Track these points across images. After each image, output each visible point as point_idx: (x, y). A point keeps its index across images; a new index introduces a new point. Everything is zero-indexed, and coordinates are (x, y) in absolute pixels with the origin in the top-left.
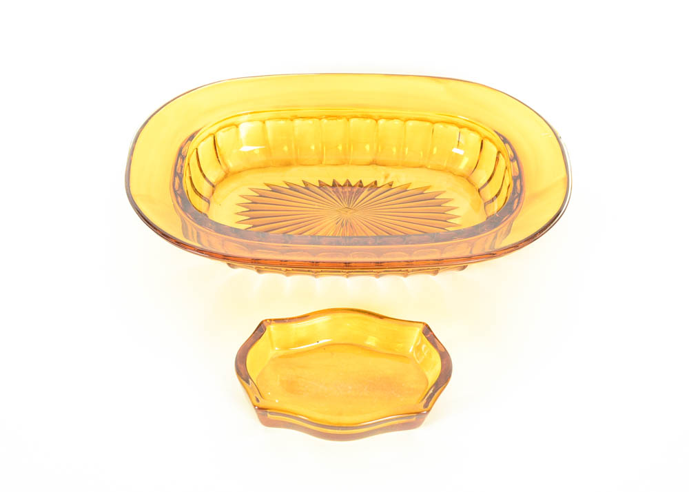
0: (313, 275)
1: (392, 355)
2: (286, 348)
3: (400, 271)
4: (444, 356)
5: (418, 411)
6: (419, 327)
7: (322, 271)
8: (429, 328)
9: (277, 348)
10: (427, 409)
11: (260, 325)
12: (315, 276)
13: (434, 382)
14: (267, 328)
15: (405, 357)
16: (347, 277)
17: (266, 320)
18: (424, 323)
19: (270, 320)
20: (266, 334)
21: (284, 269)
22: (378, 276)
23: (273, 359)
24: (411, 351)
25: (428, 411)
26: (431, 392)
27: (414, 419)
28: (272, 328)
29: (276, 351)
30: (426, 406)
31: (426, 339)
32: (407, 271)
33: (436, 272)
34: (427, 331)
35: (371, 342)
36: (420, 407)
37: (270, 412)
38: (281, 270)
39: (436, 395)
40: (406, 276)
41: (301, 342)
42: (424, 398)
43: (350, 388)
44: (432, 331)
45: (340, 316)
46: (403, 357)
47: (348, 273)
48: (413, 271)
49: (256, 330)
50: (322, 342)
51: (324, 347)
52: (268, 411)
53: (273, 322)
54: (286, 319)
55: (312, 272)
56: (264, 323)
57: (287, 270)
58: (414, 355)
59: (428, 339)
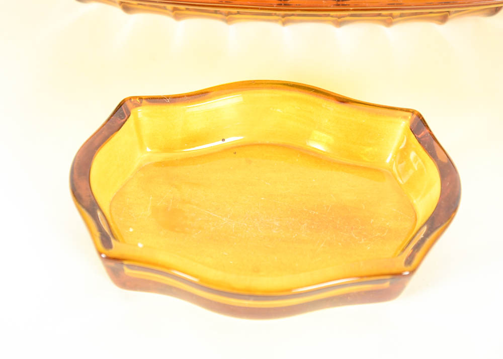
0: (223, 20)
1: (356, 167)
2: (168, 149)
3: (380, 15)
4: (447, 170)
5: (395, 270)
6: (405, 118)
7: (238, 13)
8: (423, 121)
9: (148, 150)
10: (410, 268)
11: (120, 106)
12: (227, 21)
13: (427, 218)
14: (133, 112)
15: (377, 171)
16: (284, 23)
17: (130, 98)
18: (413, 112)
19: (141, 98)
20: (130, 123)
21: (170, 7)
22: (339, 23)
23: (142, 169)
24: (388, 160)
25: (412, 272)
26: (421, 236)
27: (387, 285)
28: (140, 113)
29: (147, 155)
30: (409, 261)
31: (416, 141)
32: (391, 15)
33: (444, 19)
34: (419, 125)
35: (319, 143)
36: (399, 265)
37: (128, 266)
38: (165, 8)
39: (428, 241)
40: (389, 23)
41: (194, 139)
42: (407, 246)
43: (277, 223)
44: (427, 127)
45: (265, 94)
46: (374, 171)
47: (284, 16)
48: (402, 15)
49: (112, 116)
50: (231, 140)
51: (234, 149)
52: (126, 262)
53: (144, 101)
54: (168, 97)
55: (221, 13)
56: (128, 103)
57: (175, 9)
58: (394, 169)
59: (419, 141)
